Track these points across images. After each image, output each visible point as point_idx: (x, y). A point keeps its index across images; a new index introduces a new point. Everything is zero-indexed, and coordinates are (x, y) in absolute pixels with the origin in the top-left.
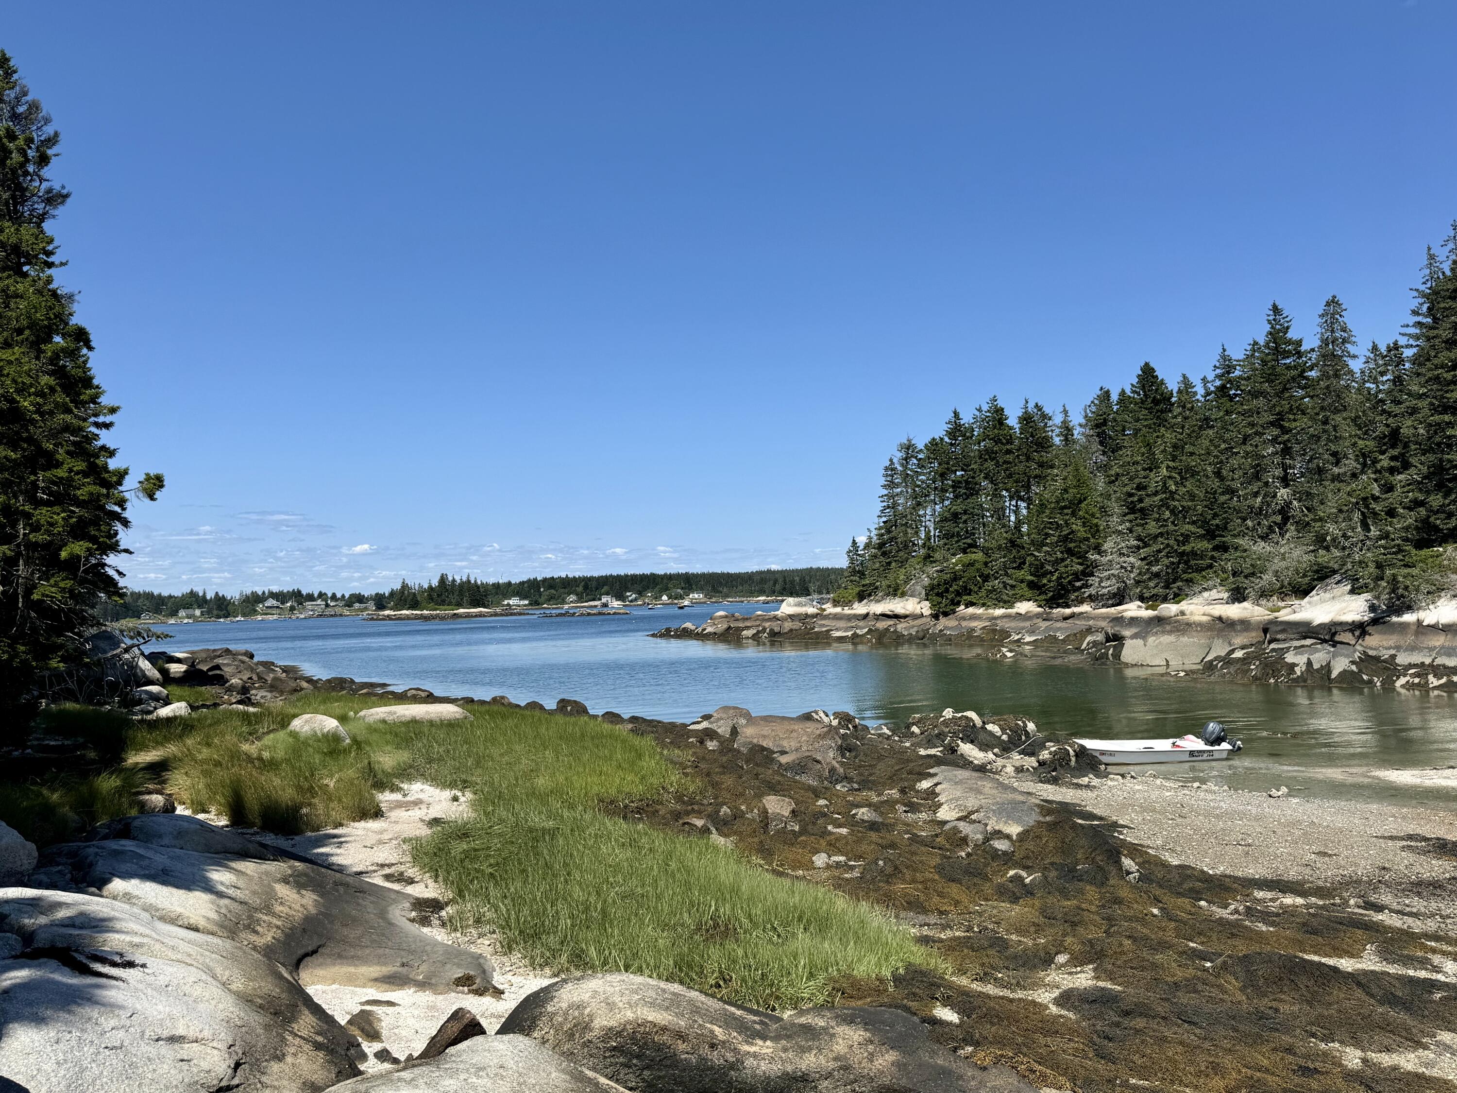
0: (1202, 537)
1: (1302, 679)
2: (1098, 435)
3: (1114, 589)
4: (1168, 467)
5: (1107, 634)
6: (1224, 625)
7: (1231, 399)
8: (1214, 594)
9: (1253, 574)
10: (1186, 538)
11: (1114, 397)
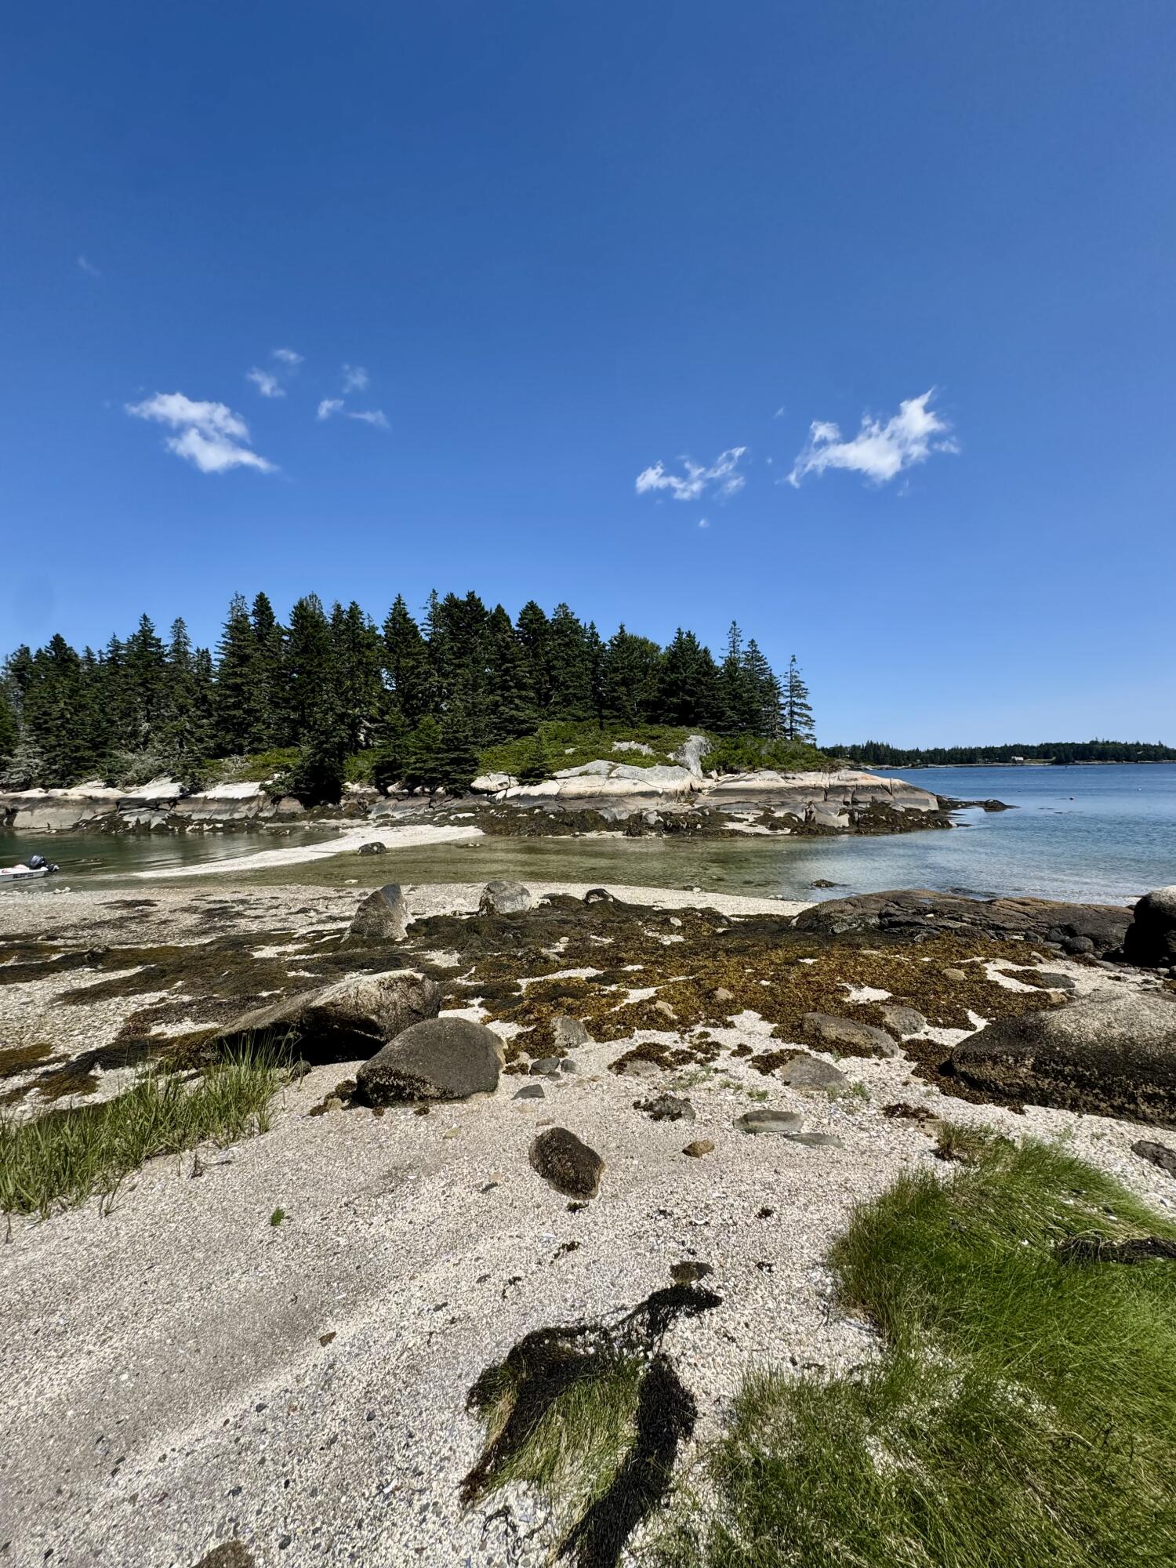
0: (89, 748)
1: (133, 829)
2: (17, 676)
3: (22, 780)
4: (65, 703)
5: (7, 809)
6: (92, 801)
7: (118, 666)
8: (95, 783)
9: (122, 772)
10: (78, 749)
11: (33, 652)
